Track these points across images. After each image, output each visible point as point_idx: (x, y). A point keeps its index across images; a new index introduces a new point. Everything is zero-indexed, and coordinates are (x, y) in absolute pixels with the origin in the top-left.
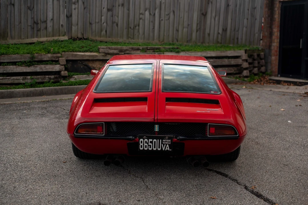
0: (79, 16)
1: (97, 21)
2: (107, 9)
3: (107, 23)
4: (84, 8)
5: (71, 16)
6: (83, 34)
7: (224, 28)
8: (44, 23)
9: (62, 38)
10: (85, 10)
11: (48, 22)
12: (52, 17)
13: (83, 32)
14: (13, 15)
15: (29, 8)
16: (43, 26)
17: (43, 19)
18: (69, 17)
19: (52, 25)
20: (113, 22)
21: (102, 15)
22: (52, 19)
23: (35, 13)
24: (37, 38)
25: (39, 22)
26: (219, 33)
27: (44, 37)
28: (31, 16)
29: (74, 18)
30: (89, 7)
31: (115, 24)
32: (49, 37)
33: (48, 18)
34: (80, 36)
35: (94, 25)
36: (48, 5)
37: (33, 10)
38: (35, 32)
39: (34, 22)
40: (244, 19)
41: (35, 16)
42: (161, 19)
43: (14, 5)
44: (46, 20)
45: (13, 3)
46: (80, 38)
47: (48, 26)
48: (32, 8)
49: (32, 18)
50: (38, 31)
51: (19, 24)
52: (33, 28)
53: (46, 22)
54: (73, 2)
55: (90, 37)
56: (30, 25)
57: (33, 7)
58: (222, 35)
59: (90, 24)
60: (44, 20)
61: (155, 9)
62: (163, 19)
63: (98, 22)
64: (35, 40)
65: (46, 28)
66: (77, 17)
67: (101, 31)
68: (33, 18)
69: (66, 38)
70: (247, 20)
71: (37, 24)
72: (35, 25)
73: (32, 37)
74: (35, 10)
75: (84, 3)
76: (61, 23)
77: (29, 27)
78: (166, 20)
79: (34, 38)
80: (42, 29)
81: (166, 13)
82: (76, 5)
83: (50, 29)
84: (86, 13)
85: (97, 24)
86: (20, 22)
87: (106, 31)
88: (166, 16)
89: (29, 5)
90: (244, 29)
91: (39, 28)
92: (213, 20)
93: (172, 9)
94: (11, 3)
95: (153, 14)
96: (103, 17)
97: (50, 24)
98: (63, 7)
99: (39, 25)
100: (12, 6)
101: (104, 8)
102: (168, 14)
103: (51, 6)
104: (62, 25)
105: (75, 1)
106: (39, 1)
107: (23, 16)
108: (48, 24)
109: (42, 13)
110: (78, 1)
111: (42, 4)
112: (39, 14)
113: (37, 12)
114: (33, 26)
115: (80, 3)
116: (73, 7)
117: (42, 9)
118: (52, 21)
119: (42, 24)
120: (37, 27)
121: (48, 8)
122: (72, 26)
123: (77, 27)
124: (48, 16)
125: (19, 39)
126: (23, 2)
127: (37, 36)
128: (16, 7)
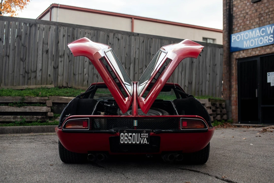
0: (65, 68)
1: (80, 72)
2: (88, 61)
3: (88, 75)
4: (69, 61)
5: (58, 67)
6: (67, 84)
7: (189, 81)
8: (34, 73)
9: (49, 86)
10: (70, 62)
11: (37, 72)
12: (41, 68)
13: (67, 82)
14: (7, 65)
15: (21, 60)
16: (33, 75)
17: (33, 69)
18: (56, 68)
19: (41, 74)
20: (93, 74)
21: (85, 67)
22: (41, 70)
23: (27, 64)
24: (27, 85)
25: (30, 71)
26: (185, 86)
27: (34, 85)
29: (60, 70)
30: (73, 60)
31: (96, 75)
32: (38, 85)
33: (37, 69)
34: (65, 85)
35: (77, 76)
36: (39, 57)
37: (25, 61)
38: (26, 80)
39: (26, 72)
40: (207, 74)
41: (27, 67)
42: (135, 72)
43: (9, 56)
44: (36, 70)
45: (8, 54)
46: (64, 87)
47: (38, 75)
48: (24, 59)
50: (28, 79)
51: (12, 73)
52: (25, 77)
53: (35, 72)
54: (60, 56)
55: (74, 86)
56: (22, 74)
57: (26, 59)
58: (188, 87)
59: (74, 74)
60: (34, 71)
61: (130, 64)
62: (137, 72)
63: (81, 74)
64: (25, 87)
65: (36, 77)
66: (62, 69)
67: (84, 81)
68: (24, 68)
69: (53, 86)
70: (209, 75)
71: (28, 73)
72: (26, 75)
73: (23, 84)
74: (27, 62)
75: (69, 57)
76: (49, 73)
77: (21, 76)
78: (140, 73)
80: (32, 78)
81: (139, 67)
82: (62, 58)
83: (39, 78)
84: (71, 65)
85: (80, 75)
86: (13, 71)
87: (88, 81)
88: (139, 69)
89: (22, 57)
90: (207, 82)
91: (30, 77)
92: (180, 74)
93: (144, 64)
94: (6, 55)
95: (128, 68)
96: (85, 70)
97: (39, 74)
98: (51, 59)
99: (30, 75)
100: (7, 58)
101: (86, 61)
102: (142, 68)
103: (41, 58)
104: (49, 75)
105: (62, 55)
106: (31, 54)
107: (16, 66)
108: (37, 74)
109: (32, 65)
110: (64, 55)
111: (33, 56)
112: (30, 65)
113: (28, 63)
114: (24, 75)
115: (66, 56)
116: (60, 59)
117: (33, 60)
118: (41, 71)
119: (32, 73)
120: (28, 76)
121: (38, 60)
122: (59, 76)
123: (62, 77)
124: (38, 67)
125: (11, 86)
126: (16, 55)
127: (27, 83)
128: (10, 58)
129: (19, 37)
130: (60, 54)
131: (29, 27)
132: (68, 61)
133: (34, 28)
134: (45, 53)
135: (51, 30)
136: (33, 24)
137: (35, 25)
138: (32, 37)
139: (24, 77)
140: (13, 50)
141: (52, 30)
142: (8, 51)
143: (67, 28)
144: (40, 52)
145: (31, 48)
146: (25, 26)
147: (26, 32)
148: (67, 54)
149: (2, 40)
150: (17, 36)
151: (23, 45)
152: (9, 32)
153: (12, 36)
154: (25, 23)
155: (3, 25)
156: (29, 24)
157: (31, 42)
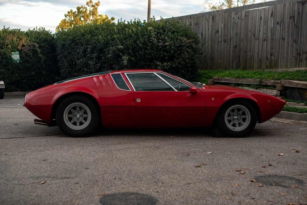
8: (305, 54)
14: (283, 48)
16: (304, 56)
17: (305, 50)
23: (299, 45)
24: (299, 68)
25: (301, 53)
27: (304, 67)
28: (296, 48)
38: (298, 62)
41: (299, 48)
43: (284, 39)
45: (283, 37)
48: (297, 41)
49: (296, 50)
50: (300, 61)
56: (294, 56)
57: (298, 40)
60: (305, 52)
65: (306, 59)
72: (298, 56)
73: (295, 67)
77: (294, 58)
79: (296, 68)
80: (303, 60)
86: (288, 54)
91: (301, 58)
94: (282, 38)
99: (301, 56)
106: (303, 34)
107: (290, 48)
109: (304, 45)
111: (304, 36)
112: (302, 46)
113: (300, 44)
114: (296, 56)
117: (304, 41)
120: (300, 58)
125: (285, 68)
126: (290, 36)
127: (299, 65)
128: (285, 40)
129: (292, 18)
131: (302, 5)
133: (306, 5)
136: (305, 1)
138: (304, 16)
139: (296, 59)
140: (287, 32)
142: (284, 34)
145: (303, 27)
146: (298, 5)
147: (299, 11)
149: (279, 23)
150: (290, 18)
151: (296, 26)
152: (285, 14)
153: (286, 18)
154: (297, 2)
155: (280, 8)
156: (302, 2)
157: (303, 21)
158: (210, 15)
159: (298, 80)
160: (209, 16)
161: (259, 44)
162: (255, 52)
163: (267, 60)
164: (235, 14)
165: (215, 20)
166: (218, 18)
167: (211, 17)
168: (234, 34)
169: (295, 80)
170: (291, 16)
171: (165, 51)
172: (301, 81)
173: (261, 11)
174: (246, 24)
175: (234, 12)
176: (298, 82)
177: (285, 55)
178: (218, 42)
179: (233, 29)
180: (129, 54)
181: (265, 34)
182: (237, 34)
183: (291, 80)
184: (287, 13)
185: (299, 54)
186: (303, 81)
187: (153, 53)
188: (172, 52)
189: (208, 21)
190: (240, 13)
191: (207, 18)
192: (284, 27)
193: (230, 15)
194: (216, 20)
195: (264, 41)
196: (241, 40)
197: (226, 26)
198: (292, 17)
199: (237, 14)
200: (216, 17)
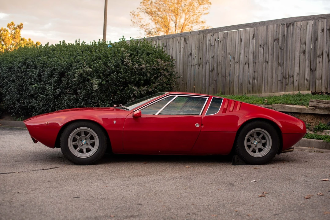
0: (324, 69)
4: (329, 61)
5: (316, 69)
6: (326, 89)
8: (291, 78)
9: (306, 92)
11: (295, 76)
12: (299, 71)
13: (327, 87)
14: (267, 71)
15: (279, 64)
16: (290, 80)
17: (291, 74)
18: (313, 70)
19: (298, 79)
22: (298, 74)
23: (284, 68)
24: (285, 92)
25: (287, 76)
27: (291, 91)
29: (318, 72)
32: (295, 91)
33: (295, 73)
34: (323, 90)
36: (296, 59)
38: (284, 86)
39: (283, 77)
41: (284, 71)
43: (268, 62)
45: (267, 60)
46: (322, 93)
47: (295, 81)
48: (282, 64)
49: (281, 73)
50: (286, 85)
51: (271, 79)
52: (283, 83)
53: (293, 76)
54: (318, 56)
56: (280, 80)
57: (283, 63)
60: (292, 75)
65: (293, 82)
66: (321, 71)
69: (309, 92)
71: (286, 78)
72: (284, 80)
73: (281, 91)
74: (284, 66)
75: (328, 55)
76: (306, 77)
77: (279, 82)
79: (282, 92)
80: (289, 84)
82: (320, 58)
83: (296, 84)
86: (272, 77)
89: (279, 62)
91: (287, 82)
94: (266, 61)
97: (296, 78)
98: (308, 61)
99: (287, 80)
103: (298, 61)
104: (307, 79)
105: (320, 54)
106: (288, 57)
107: (274, 71)
108: (295, 79)
109: (290, 68)
110: (322, 54)
111: (290, 59)
112: (288, 70)
113: (286, 67)
114: (282, 80)
115: (325, 55)
116: (318, 59)
117: (290, 64)
118: (298, 76)
119: (290, 78)
120: (286, 82)
121: (296, 63)
122: (317, 80)
123: (321, 80)
124: (295, 71)
125: (270, 92)
126: (275, 59)
127: (285, 89)
128: (269, 64)
130: (318, 53)
131: (286, 27)
132: (327, 60)
133: (291, 27)
134: (303, 54)
135: (308, 26)
136: (290, 24)
137: (292, 24)
138: (289, 38)
140: (271, 55)
141: (310, 26)
142: (268, 57)
143: (325, 20)
144: (297, 54)
145: (289, 50)
146: (282, 28)
147: (283, 33)
148: (326, 52)
149: (262, 46)
150: (275, 40)
151: (280, 48)
152: (268, 36)
153: (270, 41)
154: (282, 24)
155: (263, 30)
156: (286, 24)
157: (289, 44)
158: (182, 36)
159: (291, 105)
160: (181, 38)
161: (240, 67)
162: (235, 76)
163: (249, 85)
164: (211, 35)
165: (187, 42)
166: (191, 40)
167: (183, 39)
168: (211, 57)
169: (288, 104)
170: (275, 38)
171: (140, 74)
172: (295, 105)
173: (242, 33)
174: (224, 46)
175: (210, 34)
176: (291, 106)
177: (269, 78)
178: (192, 66)
179: (208, 52)
180: (99, 77)
181: (246, 57)
182: (213, 56)
183: (283, 104)
184: (270, 35)
185: (285, 78)
186: (297, 105)
187: (128, 76)
188: (149, 75)
189: (179, 43)
190: (216, 34)
191: (178, 40)
192: (268, 50)
193: (205, 36)
194: (189, 42)
195: (245, 64)
196: (219, 63)
197: (200, 49)
198: (276, 40)
199: (213, 36)
200: (188, 39)
